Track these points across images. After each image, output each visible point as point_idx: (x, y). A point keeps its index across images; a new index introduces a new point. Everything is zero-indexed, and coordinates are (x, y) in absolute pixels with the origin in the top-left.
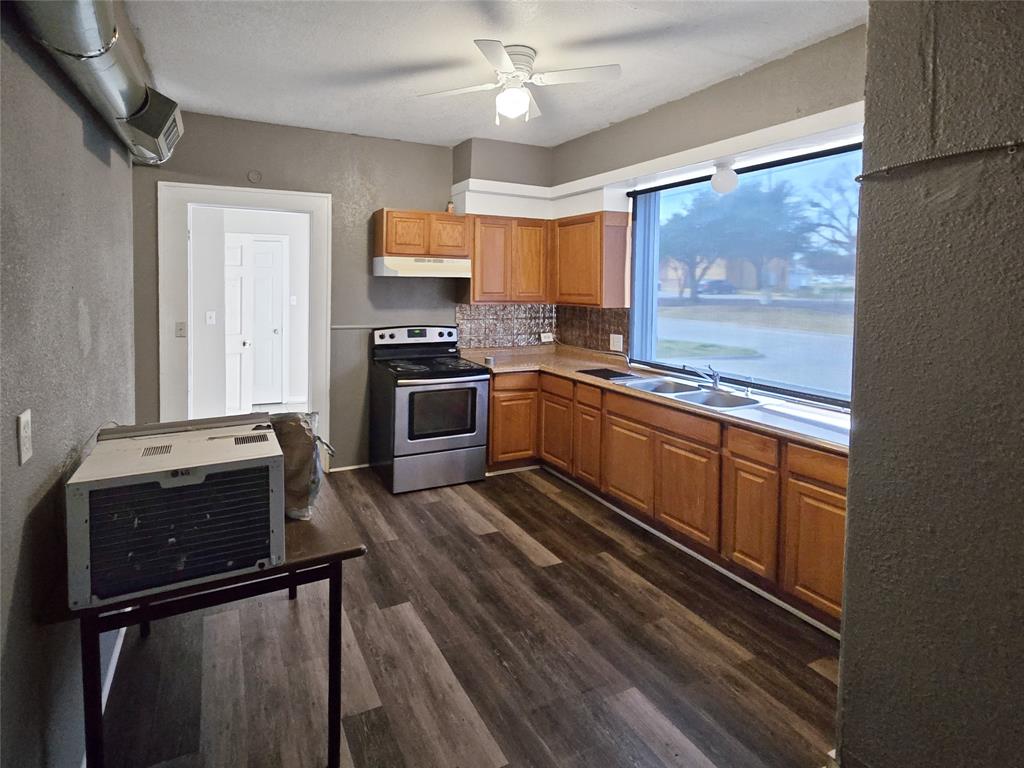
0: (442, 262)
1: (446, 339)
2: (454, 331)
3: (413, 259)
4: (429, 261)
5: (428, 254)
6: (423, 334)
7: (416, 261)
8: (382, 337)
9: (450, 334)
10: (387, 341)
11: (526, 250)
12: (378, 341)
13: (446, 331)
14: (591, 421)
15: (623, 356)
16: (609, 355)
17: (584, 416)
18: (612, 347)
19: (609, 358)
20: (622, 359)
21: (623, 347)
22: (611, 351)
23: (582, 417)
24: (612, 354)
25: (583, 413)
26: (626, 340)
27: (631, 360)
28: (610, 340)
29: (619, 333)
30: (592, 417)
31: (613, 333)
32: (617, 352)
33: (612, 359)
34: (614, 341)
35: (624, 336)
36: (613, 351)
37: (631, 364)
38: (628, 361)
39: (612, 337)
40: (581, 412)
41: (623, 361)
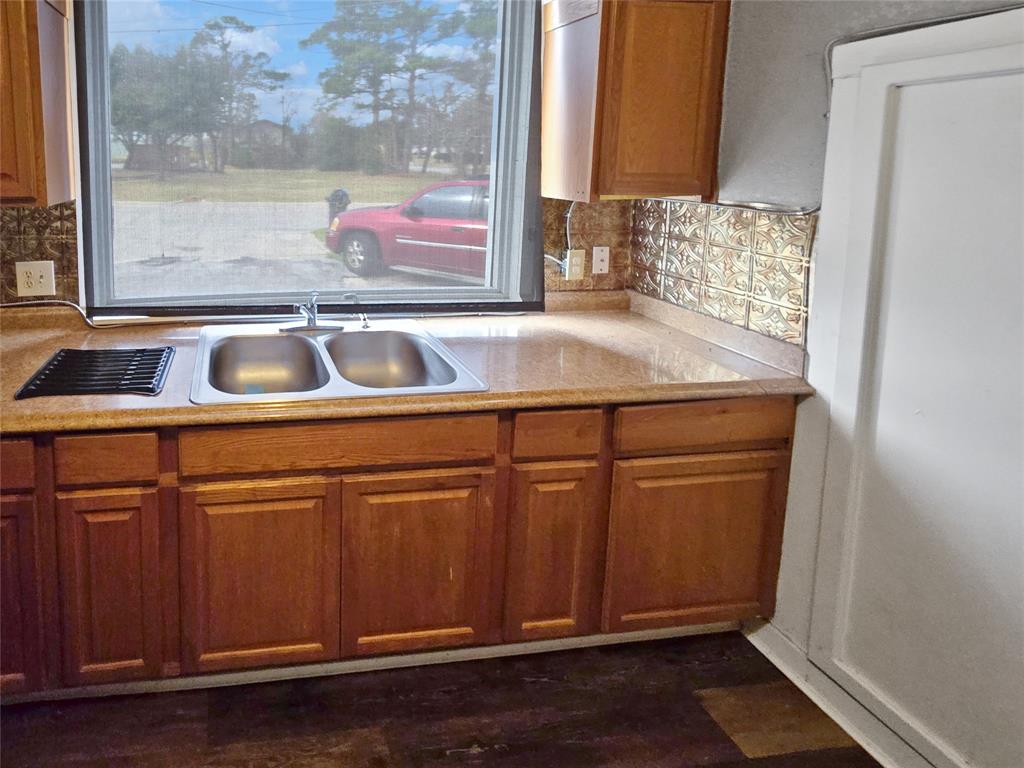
14: (124, 523)
15: (60, 304)
16: (20, 309)
17: (90, 518)
18: (23, 291)
19: (20, 315)
20: (62, 312)
21: (58, 284)
22: (22, 299)
23: (86, 523)
24: (27, 306)
25: (87, 512)
26: (66, 269)
27: (92, 311)
28: (15, 275)
29: (44, 257)
30: (125, 510)
31: (22, 259)
32: (42, 298)
33: (31, 318)
34: (28, 275)
35: (58, 261)
36: (27, 299)
37: (95, 318)
38: (84, 313)
39: (21, 267)
40: (80, 512)
41: (66, 316)
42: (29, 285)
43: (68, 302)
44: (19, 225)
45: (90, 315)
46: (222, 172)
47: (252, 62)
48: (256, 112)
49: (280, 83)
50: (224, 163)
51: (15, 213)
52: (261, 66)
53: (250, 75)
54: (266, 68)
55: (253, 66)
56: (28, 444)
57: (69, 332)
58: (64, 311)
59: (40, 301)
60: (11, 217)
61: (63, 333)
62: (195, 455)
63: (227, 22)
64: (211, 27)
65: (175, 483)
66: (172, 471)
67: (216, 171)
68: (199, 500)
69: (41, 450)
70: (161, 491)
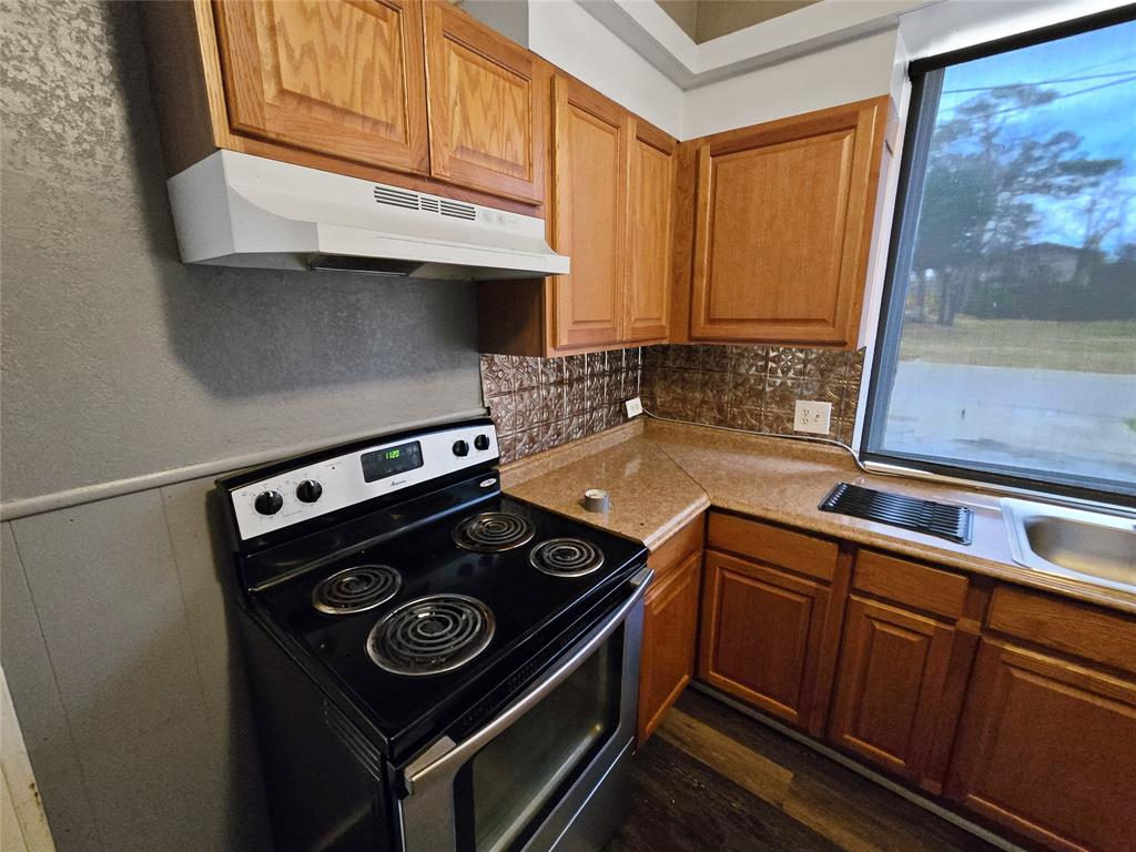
0: (471, 216)
1: (475, 457)
2: (488, 431)
3: (368, 187)
4: (430, 206)
5: (424, 177)
6: (414, 459)
7: (381, 197)
8: (267, 505)
9: (482, 443)
10: (294, 513)
11: (647, 211)
12: (252, 525)
13: (469, 435)
14: (911, 642)
15: (831, 444)
16: (794, 441)
17: (877, 626)
18: (798, 426)
19: (794, 446)
20: (834, 451)
21: (832, 425)
22: (796, 433)
23: (874, 629)
24: (800, 439)
25: (876, 620)
26: (843, 411)
27: (864, 455)
28: (794, 411)
29: (821, 397)
30: (915, 632)
31: (802, 397)
32: (815, 435)
33: (804, 451)
34: (806, 412)
35: (837, 405)
36: (802, 433)
37: (867, 463)
38: (857, 456)
39: (800, 405)
40: (868, 617)
41: (838, 455)
42: (805, 422)
43: (839, 443)
44: (805, 367)
45: (862, 459)
46: (949, 323)
47: (1037, 153)
48: (1030, 232)
49: (1092, 179)
50: (954, 311)
51: (801, 355)
52: (1056, 156)
53: (1030, 175)
54: (1067, 157)
55: (1040, 158)
56: (833, 547)
57: (841, 470)
58: (834, 450)
59: (813, 438)
60: (799, 359)
61: (834, 470)
62: (1007, 612)
63: (999, 97)
64: (972, 110)
65: (977, 632)
66: (976, 619)
67: (940, 322)
68: (1004, 657)
69: (843, 557)
70: (959, 633)
